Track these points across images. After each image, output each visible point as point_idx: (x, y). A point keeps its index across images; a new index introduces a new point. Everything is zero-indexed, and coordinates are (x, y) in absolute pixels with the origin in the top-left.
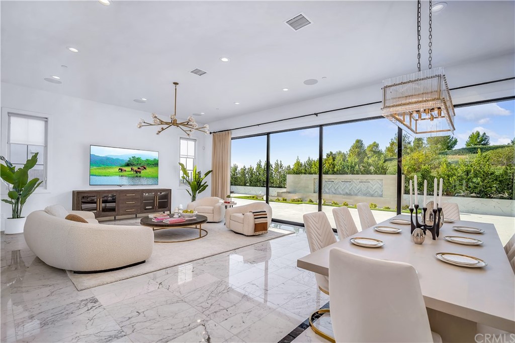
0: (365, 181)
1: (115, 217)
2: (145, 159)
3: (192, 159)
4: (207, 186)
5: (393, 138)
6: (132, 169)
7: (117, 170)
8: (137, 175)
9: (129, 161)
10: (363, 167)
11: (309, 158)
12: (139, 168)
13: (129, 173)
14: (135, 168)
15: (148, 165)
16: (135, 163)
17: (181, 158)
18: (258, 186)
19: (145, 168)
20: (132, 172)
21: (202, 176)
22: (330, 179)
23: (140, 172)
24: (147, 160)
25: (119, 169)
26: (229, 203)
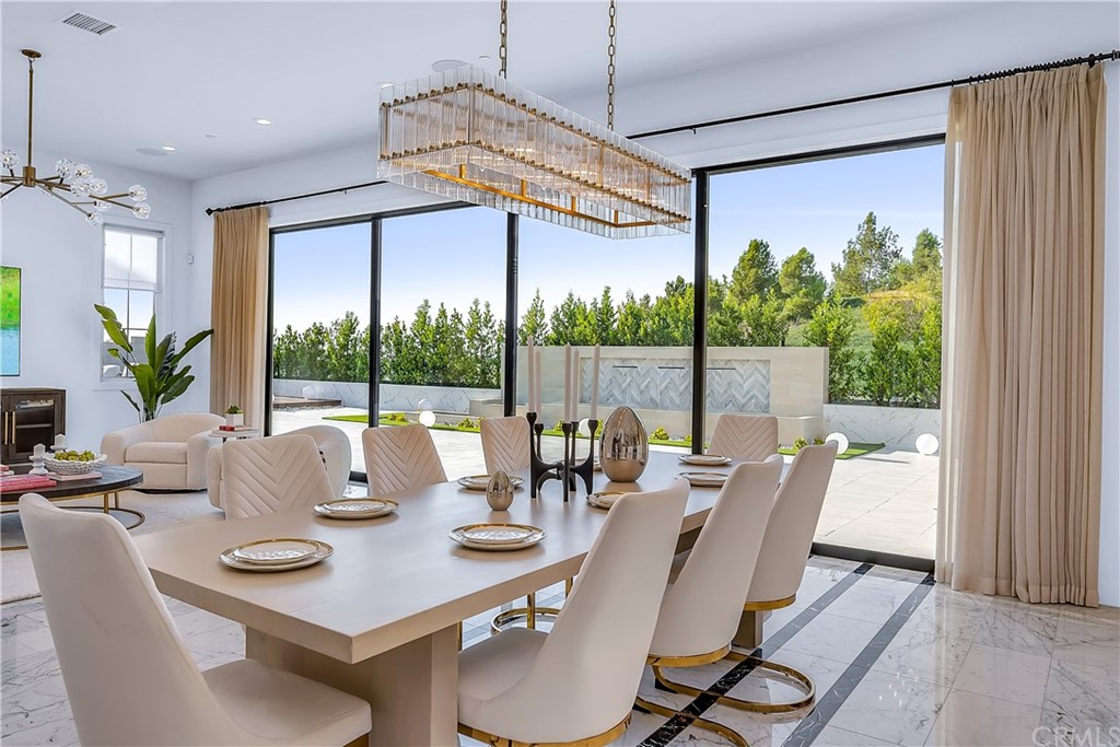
0: (722, 365)
3: (152, 293)
4: (192, 378)
5: (854, 240)
10: (720, 322)
11: (571, 295)
17: (106, 291)
18: (416, 384)
21: (179, 347)
22: (624, 360)
26: (232, 429)
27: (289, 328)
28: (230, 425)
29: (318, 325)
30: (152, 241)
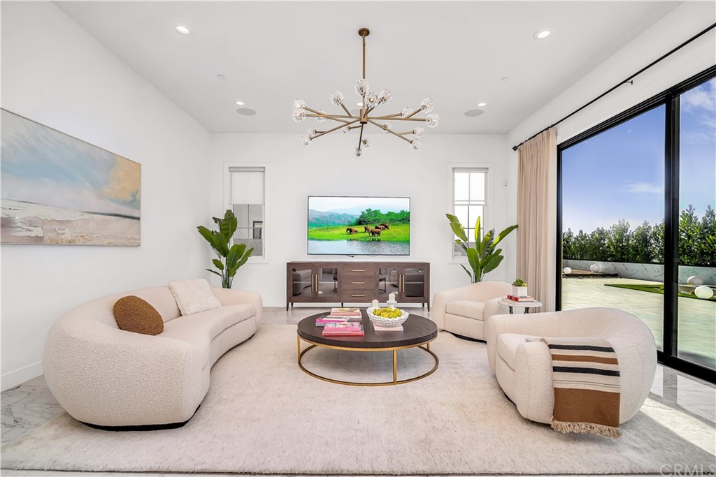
1: (342, 304)
2: (386, 213)
3: (482, 207)
4: (502, 257)
6: (366, 229)
7: (344, 231)
8: (374, 238)
9: (361, 217)
12: (377, 228)
13: (363, 235)
14: (371, 228)
15: (391, 221)
16: (371, 219)
17: (456, 207)
19: (386, 227)
20: (367, 234)
21: (496, 238)
23: (379, 233)
24: (389, 213)
25: (348, 230)
26: (516, 299)
27: (581, 231)
28: (515, 296)
29: (600, 229)
30: (481, 176)
